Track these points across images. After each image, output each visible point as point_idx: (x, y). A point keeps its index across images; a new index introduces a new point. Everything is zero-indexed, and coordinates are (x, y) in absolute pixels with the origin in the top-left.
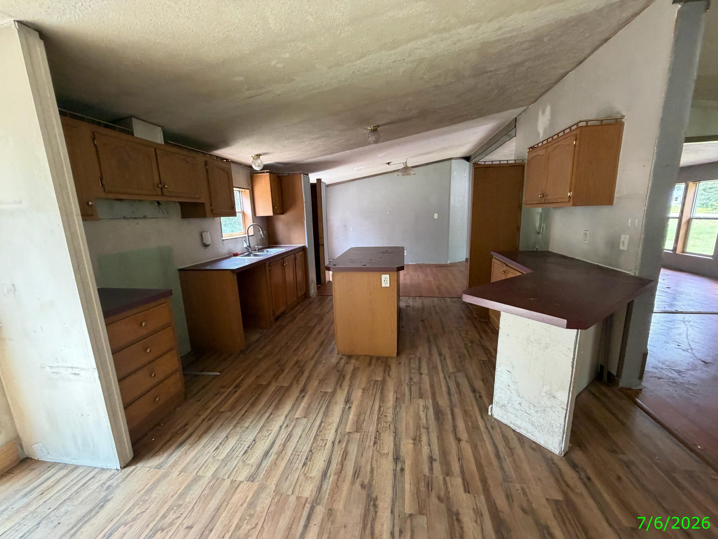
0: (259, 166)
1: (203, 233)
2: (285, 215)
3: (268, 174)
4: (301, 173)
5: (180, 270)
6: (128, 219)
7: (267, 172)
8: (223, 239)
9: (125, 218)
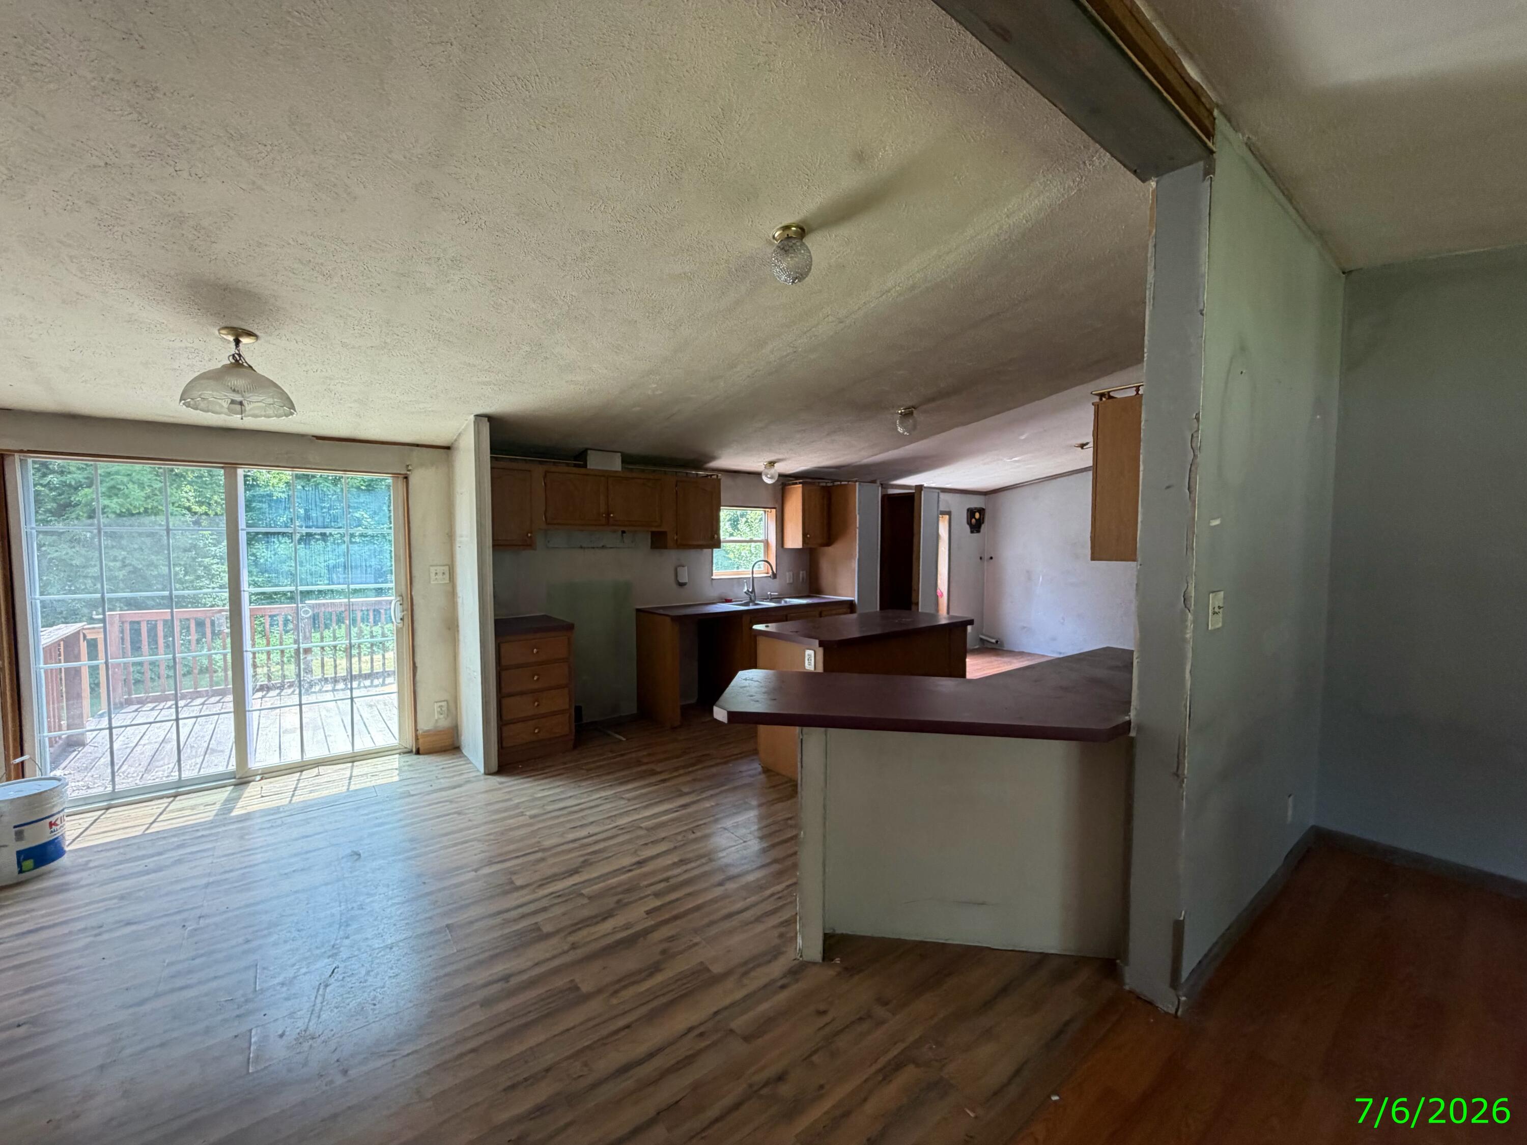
0: (772, 478)
1: (678, 569)
2: (833, 546)
3: (801, 485)
4: (856, 481)
5: (638, 611)
6: (584, 548)
7: (800, 483)
8: (713, 577)
9: (581, 547)
